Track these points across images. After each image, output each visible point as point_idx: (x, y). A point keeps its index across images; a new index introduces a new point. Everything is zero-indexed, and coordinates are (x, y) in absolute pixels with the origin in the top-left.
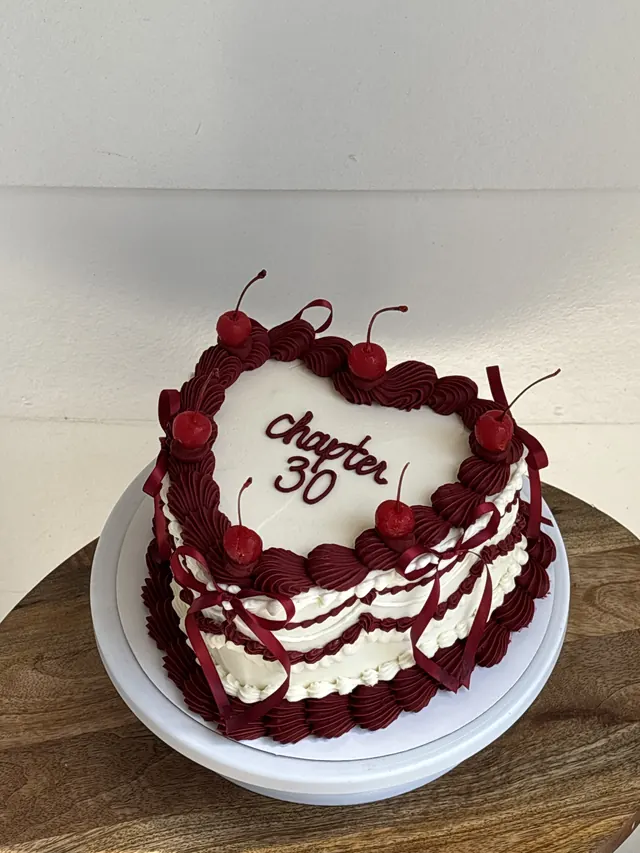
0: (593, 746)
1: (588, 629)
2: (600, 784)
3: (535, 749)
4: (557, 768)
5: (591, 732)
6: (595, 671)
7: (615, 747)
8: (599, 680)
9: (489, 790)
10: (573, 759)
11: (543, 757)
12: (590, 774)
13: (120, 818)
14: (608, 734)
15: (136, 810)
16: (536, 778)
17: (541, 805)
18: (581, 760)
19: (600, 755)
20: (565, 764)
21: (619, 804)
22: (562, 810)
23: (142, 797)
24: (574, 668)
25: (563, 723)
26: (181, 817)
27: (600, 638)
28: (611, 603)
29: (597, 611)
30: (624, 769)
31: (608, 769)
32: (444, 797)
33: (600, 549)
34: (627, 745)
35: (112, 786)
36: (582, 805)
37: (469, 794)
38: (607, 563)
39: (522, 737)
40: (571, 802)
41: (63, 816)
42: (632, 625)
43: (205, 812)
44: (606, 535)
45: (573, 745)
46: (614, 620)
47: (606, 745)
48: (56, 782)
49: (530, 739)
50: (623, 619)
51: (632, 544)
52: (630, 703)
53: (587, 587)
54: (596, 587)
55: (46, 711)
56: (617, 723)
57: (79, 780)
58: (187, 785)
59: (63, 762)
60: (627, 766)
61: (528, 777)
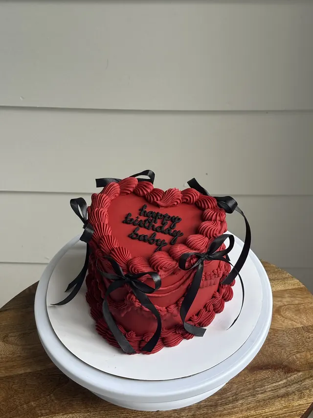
0: (280, 383)
1: (277, 326)
2: (283, 402)
3: (250, 384)
4: (262, 393)
5: (278, 376)
6: (281, 347)
7: (291, 384)
8: (283, 351)
9: (226, 404)
10: (269, 390)
11: (254, 388)
12: (278, 397)
13: (40, 415)
14: (287, 377)
15: (47, 411)
16: (250, 399)
17: (253, 412)
18: (273, 390)
19: (283, 387)
20: (265, 391)
21: (292, 412)
22: (263, 415)
23: (51, 405)
24: (270, 345)
25: (264, 371)
26: (71, 415)
27: (284, 331)
28: (288, 314)
29: (282, 318)
30: (295, 395)
31: (287, 395)
32: (203, 407)
33: (283, 288)
34: (297, 383)
35: (37, 399)
36: (274, 412)
37: (216, 405)
38: (287, 295)
39: (243, 378)
40: (267, 410)
41: (11, 413)
42: (300, 325)
43: (83, 413)
44: (286, 282)
45: (269, 383)
46: (290, 322)
47: (286, 383)
48: (9, 396)
49: (247, 379)
50: (295, 321)
51: (299, 287)
52: (298, 362)
53: (278, 306)
54: (281, 307)
55: (8, 362)
56: (292, 372)
57: (20, 396)
58: (74, 399)
59: (14, 386)
60: (297, 393)
61: (246, 398)
